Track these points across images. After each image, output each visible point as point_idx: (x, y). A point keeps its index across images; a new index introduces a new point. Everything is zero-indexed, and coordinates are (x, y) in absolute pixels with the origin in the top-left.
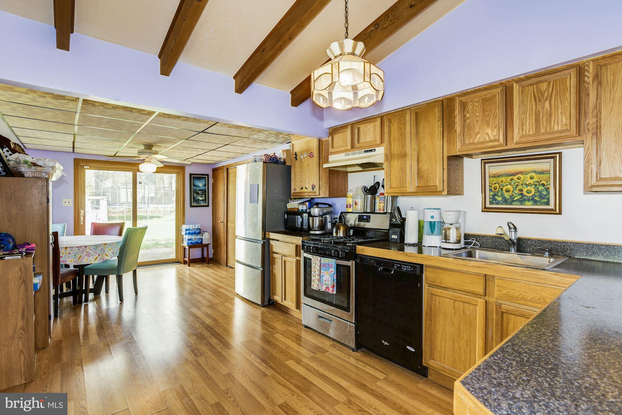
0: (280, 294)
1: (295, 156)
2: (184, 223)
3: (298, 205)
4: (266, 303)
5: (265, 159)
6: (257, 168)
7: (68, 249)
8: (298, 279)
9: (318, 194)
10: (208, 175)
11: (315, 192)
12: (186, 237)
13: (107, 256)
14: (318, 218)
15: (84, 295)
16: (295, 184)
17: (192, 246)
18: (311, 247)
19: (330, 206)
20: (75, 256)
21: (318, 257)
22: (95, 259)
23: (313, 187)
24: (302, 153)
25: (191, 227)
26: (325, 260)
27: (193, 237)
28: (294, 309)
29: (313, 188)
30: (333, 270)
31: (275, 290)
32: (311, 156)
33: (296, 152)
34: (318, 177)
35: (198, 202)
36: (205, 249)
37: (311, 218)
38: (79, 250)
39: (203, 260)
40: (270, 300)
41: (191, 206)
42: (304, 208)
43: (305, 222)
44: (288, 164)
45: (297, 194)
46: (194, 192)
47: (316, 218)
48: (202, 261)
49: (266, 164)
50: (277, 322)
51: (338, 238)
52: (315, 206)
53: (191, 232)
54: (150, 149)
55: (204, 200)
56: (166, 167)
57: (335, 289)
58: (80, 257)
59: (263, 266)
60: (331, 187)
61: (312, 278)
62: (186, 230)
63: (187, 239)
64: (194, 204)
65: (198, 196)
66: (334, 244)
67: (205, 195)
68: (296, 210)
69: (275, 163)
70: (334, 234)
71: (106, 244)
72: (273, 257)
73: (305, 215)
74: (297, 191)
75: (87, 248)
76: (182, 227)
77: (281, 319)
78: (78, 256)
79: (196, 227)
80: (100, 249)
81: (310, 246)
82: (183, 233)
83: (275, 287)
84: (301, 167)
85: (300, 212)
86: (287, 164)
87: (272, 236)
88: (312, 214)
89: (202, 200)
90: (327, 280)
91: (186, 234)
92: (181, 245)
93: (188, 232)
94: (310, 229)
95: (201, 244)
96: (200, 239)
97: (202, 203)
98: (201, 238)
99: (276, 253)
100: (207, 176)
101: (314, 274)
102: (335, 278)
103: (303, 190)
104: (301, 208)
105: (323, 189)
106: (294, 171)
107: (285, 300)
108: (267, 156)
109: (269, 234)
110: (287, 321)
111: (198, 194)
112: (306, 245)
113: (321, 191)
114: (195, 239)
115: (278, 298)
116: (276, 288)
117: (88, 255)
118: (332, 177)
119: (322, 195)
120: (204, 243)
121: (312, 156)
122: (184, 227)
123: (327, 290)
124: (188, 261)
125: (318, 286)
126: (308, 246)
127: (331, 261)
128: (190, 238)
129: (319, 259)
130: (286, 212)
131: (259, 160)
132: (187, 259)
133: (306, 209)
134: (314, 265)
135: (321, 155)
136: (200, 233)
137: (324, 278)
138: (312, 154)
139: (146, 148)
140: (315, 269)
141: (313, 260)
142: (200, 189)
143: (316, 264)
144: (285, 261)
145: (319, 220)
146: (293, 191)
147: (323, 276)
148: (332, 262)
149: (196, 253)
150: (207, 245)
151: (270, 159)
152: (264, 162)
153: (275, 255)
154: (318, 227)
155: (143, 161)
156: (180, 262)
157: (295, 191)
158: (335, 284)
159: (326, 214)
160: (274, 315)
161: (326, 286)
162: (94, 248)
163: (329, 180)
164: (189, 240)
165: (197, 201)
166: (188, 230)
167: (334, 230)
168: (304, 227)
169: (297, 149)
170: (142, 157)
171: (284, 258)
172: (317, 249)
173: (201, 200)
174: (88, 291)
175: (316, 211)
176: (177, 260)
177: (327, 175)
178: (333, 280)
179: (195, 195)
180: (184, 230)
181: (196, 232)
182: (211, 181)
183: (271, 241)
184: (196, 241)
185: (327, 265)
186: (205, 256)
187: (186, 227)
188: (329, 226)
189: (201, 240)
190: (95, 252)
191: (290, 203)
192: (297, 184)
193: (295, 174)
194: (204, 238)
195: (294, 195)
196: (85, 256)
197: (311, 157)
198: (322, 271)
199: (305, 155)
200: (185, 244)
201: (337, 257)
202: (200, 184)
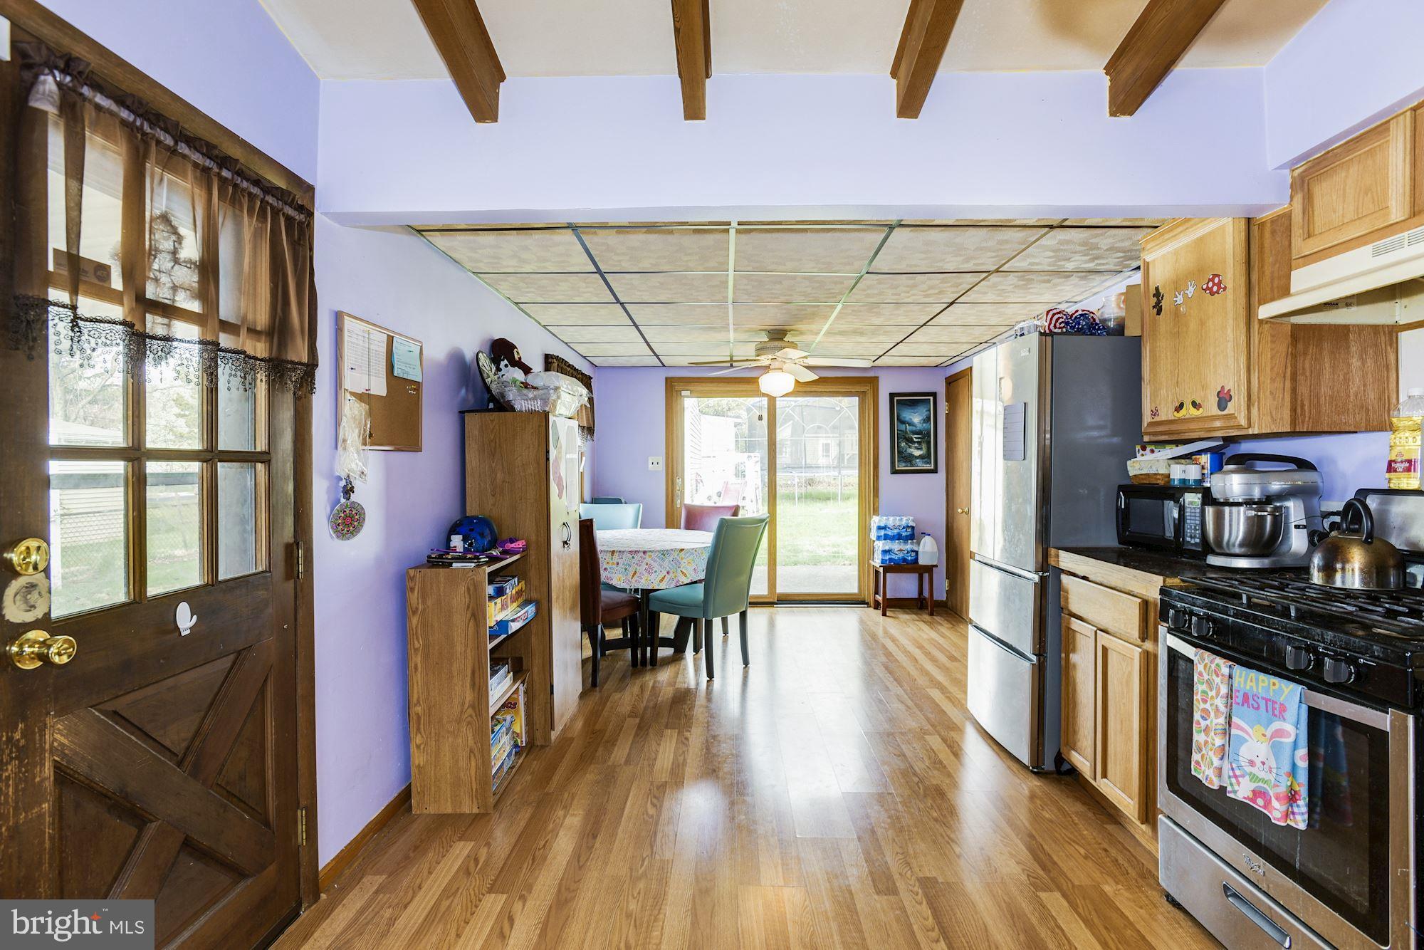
0: (1090, 751)
1: (1155, 299)
2: (876, 512)
3: (1165, 463)
4: (1049, 765)
5: (1047, 324)
6: (1023, 354)
7: (616, 555)
8: (1151, 721)
9: (1243, 422)
10: (934, 395)
11: (1231, 416)
12: (880, 545)
13: (685, 575)
14: (1242, 509)
15: (649, 649)
16: (1154, 395)
17: (893, 567)
18: (1194, 619)
19: (1303, 465)
20: (626, 569)
21: (1219, 660)
22: (661, 581)
23: (1224, 399)
24: (1178, 285)
25: (891, 521)
26: (1252, 681)
27: (896, 546)
28: (1134, 820)
29: (1222, 404)
30: (1293, 728)
31: (1075, 732)
32: (1214, 287)
33: (1157, 289)
34: (1243, 359)
35: (910, 461)
36: (926, 576)
37: (1210, 511)
38: (633, 558)
39: (922, 603)
40: (1060, 759)
41: (894, 472)
42: (1191, 473)
43: (1192, 523)
44: (1132, 330)
45: (1161, 429)
46: (901, 437)
47: (1235, 509)
48: (921, 605)
49: (1049, 339)
50: (1066, 845)
51: (1330, 594)
52: (1231, 467)
53: (889, 533)
54: (782, 339)
55: (925, 458)
56: (822, 381)
57: (1304, 809)
58: (635, 573)
59: (1040, 650)
60: (1303, 390)
61: (1196, 737)
62: (879, 528)
63: (881, 549)
64: (900, 466)
65: (910, 447)
66: (1298, 618)
67: (929, 443)
68: (1161, 482)
69: (1084, 334)
70: (1317, 578)
71: (682, 550)
72: (1069, 629)
73: (1192, 499)
74: (1163, 419)
75: (647, 556)
76: (872, 522)
77: (1083, 837)
78: (631, 571)
79: (904, 523)
80: (671, 559)
81: (1192, 613)
82: (873, 535)
83: (1075, 723)
84: (1177, 335)
85: (1174, 488)
86: (1127, 333)
87: (1067, 560)
88: (1216, 494)
89: (921, 457)
90: (1259, 764)
91: (879, 538)
92: (869, 564)
93: (882, 533)
94: (1207, 548)
95: (916, 565)
96: (913, 551)
97: (920, 465)
98: (916, 549)
99: (1080, 618)
100: (931, 398)
101: (1203, 723)
102: (1303, 764)
103: (1183, 413)
104: (1178, 473)
105: (1262, 402)
106: (1153, 351)
107: (1104, 775)
108: (1054, 315)
109: (1057, 556)
110: (1103, 854)
111: (910, 441)
112: (1174, 607)
113: (1254, 411)
114: (901, 550)
115: (1082, 761)
116: (1077, 728)
117: (649, 570)
118: (1305, 354)
119: (1260, 425)
120: (922, 561)
121: (1219, 288)
122: (876, 521)
123: (1260, 801)
124: (881, 602)
125: (1220, 775)
126: (1185, 612)
127: (1281, 690)
128: (887, 548)
129: (1226, 671)
130: (1121, 488)
131: (1032, 328)
132: (879, 598)
133: (1199, 477)
134: (1204, 687)
135: (1255, 277)
136: (912, 537)
137: (1245, 752)
138: (1216, 280)
139: (772, 339)
140: (1207, 706)
141: (1199, 667)
142: (914, 428)
143: (1209, 683)
144: (1105, 650)
145: (1248, 519)
146: (1147, 418)
147: (1242, 741)
148: (1290, 694)
149: (905, 586)
150: (929, 569)
151: (1067, 324)
152: (1041, 334)
153: (1076, 624)
154: (1241, 545)
155: (767, 369)
156: (867, 603)
157: (1157, 419)
158: (1303, 791)
159: (1283, 496)
160: (1065, 813)
161: (1253, 786)
162: (659, 558)
163: (1294, 367)
164: (885, 552)
165: (908, 459)
166: (884, 528)
167: (1317, 560)
168: (1188, 539)
169: (1159, 276)
170: (765, 360)
171: (1104, 639)
172: (1221, 627)
173: (917, 457)
174: (657, 642)
175: (1233, 484)
176: (861, 598)
177: (1283, 347)
178: (1287, 767)
179: (903, 444)
180: (875, 528)
181: (904, 534)
182: (943, 408)
183: (1064, 578)
184: (901, 555)
185: (1262, 704)
186: (926, 594)
187: (880, 521)
188: (1298, 542)
189: (913, 554)
190: (661, 566)
191: (1139, 458)
192: (1163, 392)
193: (1154, 359)
194: (921, 549)
195: (1151, 430)
196: (645, 573)
197: (1212, 294)
198: (1234, 719)
199: (1190, 291)
200: (877, 562)
201: (1311, 678)
202: (916, 418)
